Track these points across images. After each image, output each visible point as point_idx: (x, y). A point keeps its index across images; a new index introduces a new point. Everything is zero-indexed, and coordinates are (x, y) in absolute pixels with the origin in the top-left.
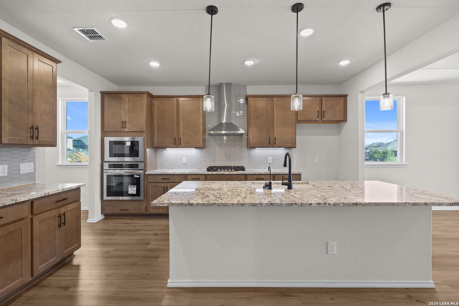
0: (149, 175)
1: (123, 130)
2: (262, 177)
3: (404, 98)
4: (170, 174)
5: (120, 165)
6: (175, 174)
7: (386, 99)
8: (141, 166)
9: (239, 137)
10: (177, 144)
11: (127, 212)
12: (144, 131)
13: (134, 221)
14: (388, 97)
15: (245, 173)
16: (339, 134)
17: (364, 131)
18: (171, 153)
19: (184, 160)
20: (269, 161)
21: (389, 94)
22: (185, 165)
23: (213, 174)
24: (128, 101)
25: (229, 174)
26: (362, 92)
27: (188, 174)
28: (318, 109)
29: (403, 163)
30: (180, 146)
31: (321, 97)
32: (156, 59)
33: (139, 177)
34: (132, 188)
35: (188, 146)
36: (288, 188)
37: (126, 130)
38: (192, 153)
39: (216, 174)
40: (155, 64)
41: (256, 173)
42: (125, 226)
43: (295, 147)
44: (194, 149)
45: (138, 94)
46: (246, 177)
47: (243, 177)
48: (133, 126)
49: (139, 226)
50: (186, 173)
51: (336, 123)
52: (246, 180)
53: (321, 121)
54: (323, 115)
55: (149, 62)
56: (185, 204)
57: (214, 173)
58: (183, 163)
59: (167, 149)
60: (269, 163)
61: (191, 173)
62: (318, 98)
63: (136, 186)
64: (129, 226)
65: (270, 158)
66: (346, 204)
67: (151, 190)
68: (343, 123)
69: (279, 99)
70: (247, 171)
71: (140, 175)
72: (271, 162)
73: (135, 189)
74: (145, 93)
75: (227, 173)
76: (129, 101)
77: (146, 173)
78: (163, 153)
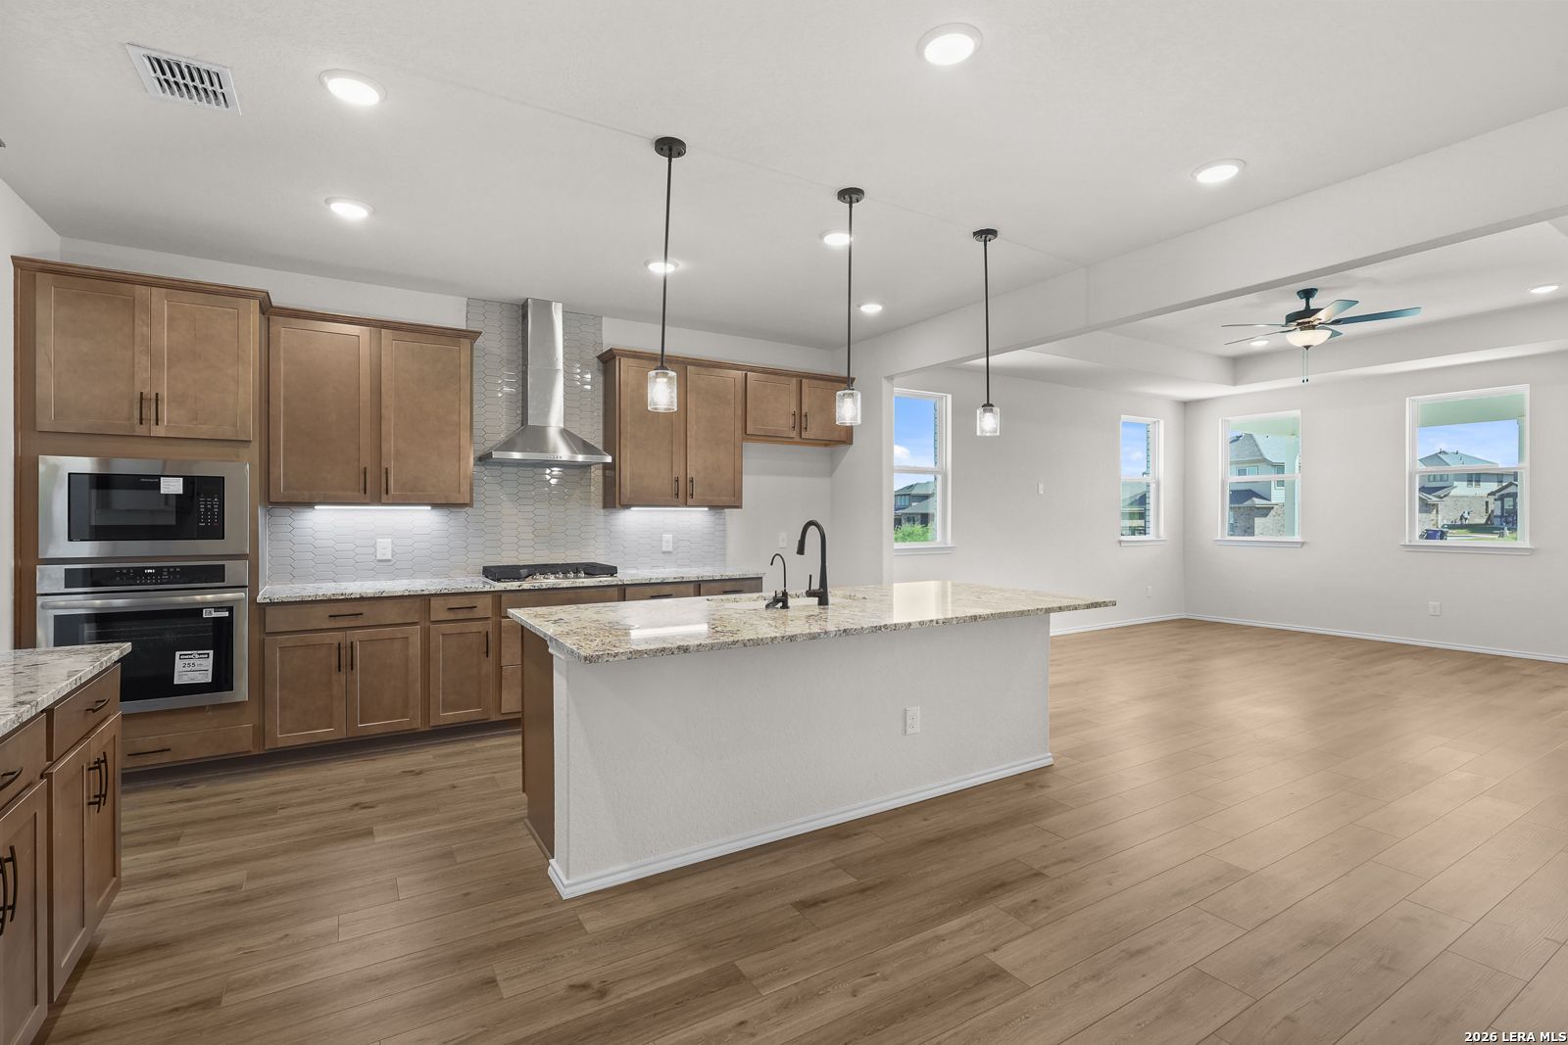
0: (272, 604)
1: (141, 430)
2: (667, 590)
3: (950, 397)
4: (362, 599)
5: (128, 572)
6: (384, 595)
7: (988, 415)
8: (235, 571)
9: (578, 471)
10: (373, 489)
11: (165, 759)
12: (250, 441)
13: (202, 788)
14: (991, 411)
15: (620, 583)
16: (831, 472)
17: (892, 470)
18: (327, 523)
19: (384, 548)
20: (664, 544)
21: (992, 405)
22: (387, 567)
23: (523, 590)
24: (169, 316)
25: (573, 585)
26: (890, 378)
27: (435, 595)
28: (794, 408)
29: (946, 544)
30: (384, 498)
31: (801, 377)
32: (357, 195)
33: (226, 614)
34: (191, 661)
35: (409, 498)
36: (820, 604)
37: (159, 431)
38: (418, 521)
39: (530, 589)
40: (350, 212)
41: (652, 581)
42: (185, 810)
43: (739, 507)
44: (429, 508)
45: (217, 293)
46: (624, 592)
47: (615, 592)
48: (196, 419)
49: (255, 798)
50: (425, 593)
51: (826, 445)
52: (623, 598)
53: (798, 439)
54: (804, 425)
55: (328, 201)
56: (671, 649)
57: (526, 585)
58: (379, 558)
59: (316, 507)
60: (664, 552)
61: (446, 591)
62: (794, 381)
63: (211, 652)
64: (196, 807)
65: (668, 537)
66: (961, 618)
67: (282, 663)
68: (842, 447)
69: (702, 370)
70: (625, 575)
71: (230, 609)
72: (670, 549)
73: (208, 663)
74: (254, 297)
75: (565, 583)
76: (171, 319)
77: (259, 599)
78: (294, 524)
